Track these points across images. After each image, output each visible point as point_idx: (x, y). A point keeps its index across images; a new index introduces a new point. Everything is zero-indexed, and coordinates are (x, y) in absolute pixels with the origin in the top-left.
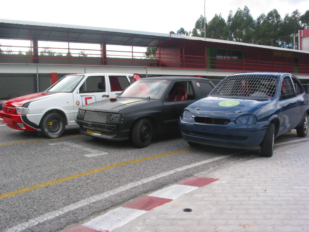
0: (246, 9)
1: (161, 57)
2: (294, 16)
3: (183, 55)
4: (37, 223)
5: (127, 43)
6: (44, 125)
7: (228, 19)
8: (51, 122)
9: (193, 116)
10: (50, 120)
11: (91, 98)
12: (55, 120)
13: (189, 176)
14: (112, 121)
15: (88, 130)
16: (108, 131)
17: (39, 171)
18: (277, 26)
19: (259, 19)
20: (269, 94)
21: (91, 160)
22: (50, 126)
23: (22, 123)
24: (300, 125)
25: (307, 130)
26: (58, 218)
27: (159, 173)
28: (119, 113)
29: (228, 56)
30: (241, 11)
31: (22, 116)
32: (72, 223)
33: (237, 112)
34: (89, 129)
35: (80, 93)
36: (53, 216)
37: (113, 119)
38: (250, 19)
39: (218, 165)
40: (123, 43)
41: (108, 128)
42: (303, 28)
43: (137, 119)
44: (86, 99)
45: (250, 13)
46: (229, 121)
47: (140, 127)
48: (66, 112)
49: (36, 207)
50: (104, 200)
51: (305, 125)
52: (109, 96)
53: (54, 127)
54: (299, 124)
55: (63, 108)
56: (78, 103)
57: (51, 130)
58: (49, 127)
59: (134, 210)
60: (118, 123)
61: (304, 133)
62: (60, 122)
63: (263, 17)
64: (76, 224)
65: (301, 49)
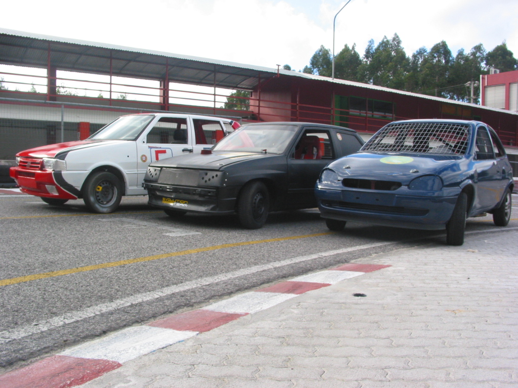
0: (396, 39)
1: (261, 105)
2: (474, 54)
3: (297, 104)
4: (129, 304)
5: (203, 81)
6: (89, 190)
7: (365, 53)
8: (101, 186)
9: (339, 178)
10: (98, 183)
11: (164, 152)
12: (106, 183)
13: (342, 262)
14: (208, 183)
15: (164, 199)
16: (201, 199)
17: (100, 249)
18: (445, 68)
19: (414, 56)
20: (457, 150)
21: (178, 239)
22: (98, 192)
23: (54, 184)
24: (499, 206)
25: (509, 215)
26: (160, 300)
27: (294, 257)
28: (220, 170)
29: (369, 111)
30: (388, 41)
31: (54, 173)
32: (184, 306)
33: (411, 171)
34: (166, 197)
35: (147, 142)
36: (150, 298)
37: (209, 180)
38: (401, 56)
39: (383, 251)
40: (197, 81)
41: (200, 195)
42: (488, 72)
43: (247, 181)
44: (157, 153)
45: (402, 45)
46: (398, 184)
47: (252, 196)
48: (125, 171)
49: (117, 287)
50: (222, 282)
51: (506, 208)
52: (192, 151)
53: (105, 195)
54: (498, 204)
55: (121, 164)
56: (144, 158)
57: (100, 199)
58: (97, 194)
59: (277, 294)
60: (219, 185)
61: (505, 219)
62: (114, 187)
63: (423, 53)
64: (190, 308)
65: (483, 104)
